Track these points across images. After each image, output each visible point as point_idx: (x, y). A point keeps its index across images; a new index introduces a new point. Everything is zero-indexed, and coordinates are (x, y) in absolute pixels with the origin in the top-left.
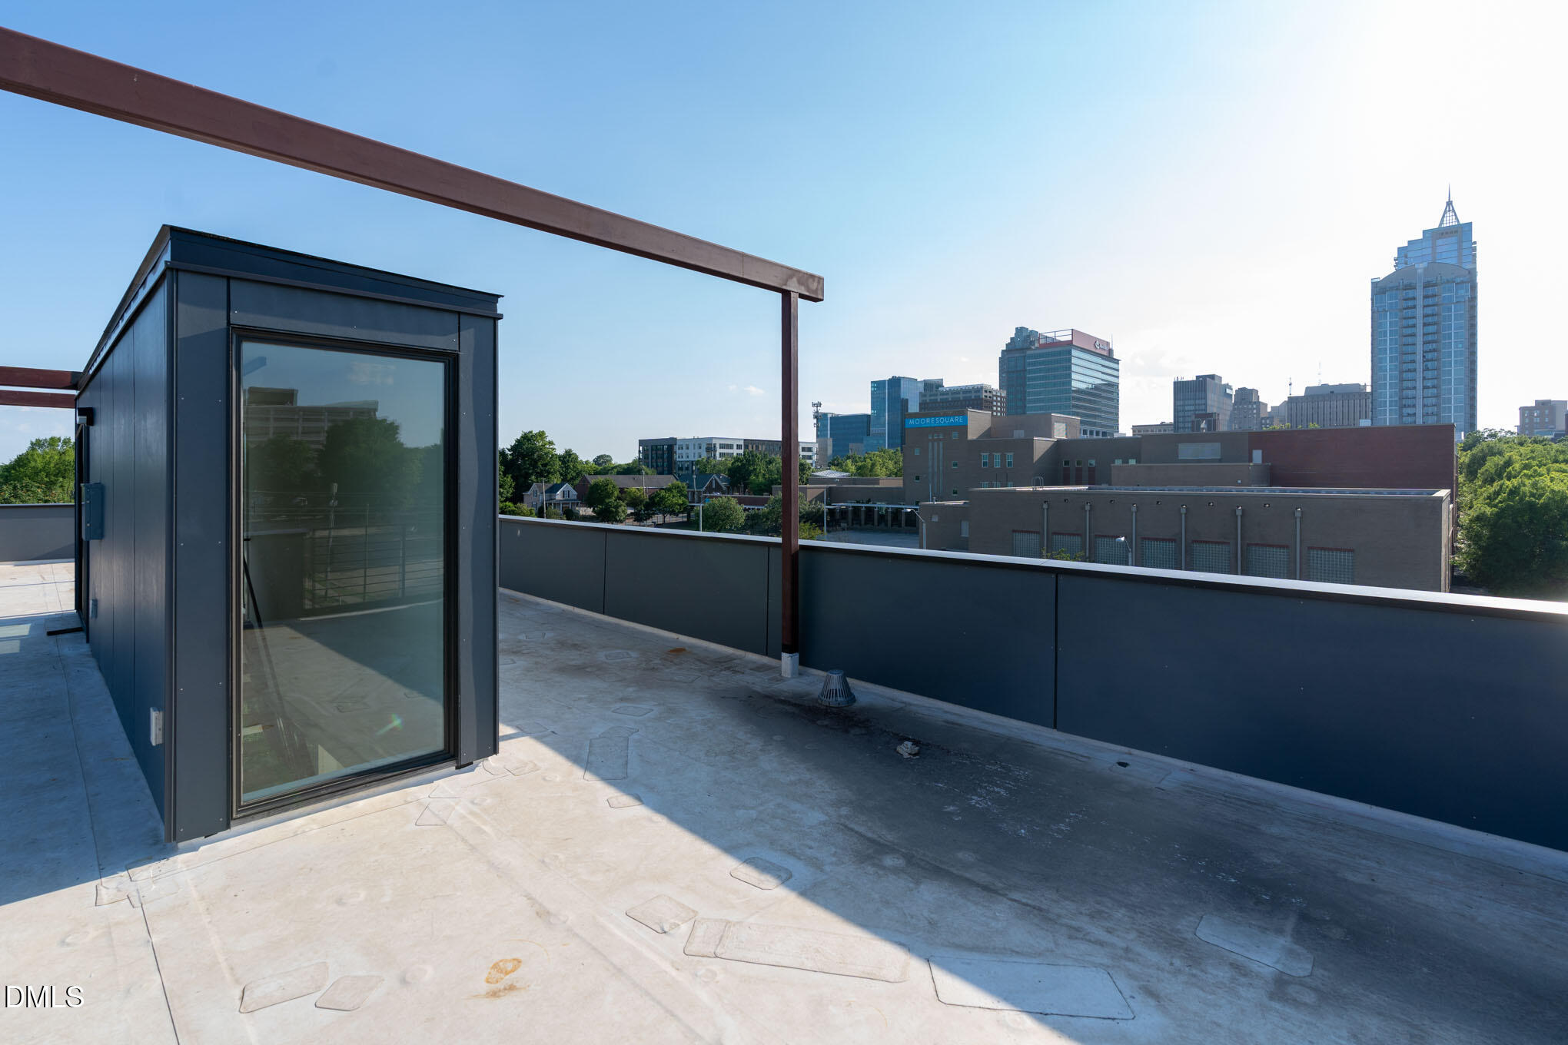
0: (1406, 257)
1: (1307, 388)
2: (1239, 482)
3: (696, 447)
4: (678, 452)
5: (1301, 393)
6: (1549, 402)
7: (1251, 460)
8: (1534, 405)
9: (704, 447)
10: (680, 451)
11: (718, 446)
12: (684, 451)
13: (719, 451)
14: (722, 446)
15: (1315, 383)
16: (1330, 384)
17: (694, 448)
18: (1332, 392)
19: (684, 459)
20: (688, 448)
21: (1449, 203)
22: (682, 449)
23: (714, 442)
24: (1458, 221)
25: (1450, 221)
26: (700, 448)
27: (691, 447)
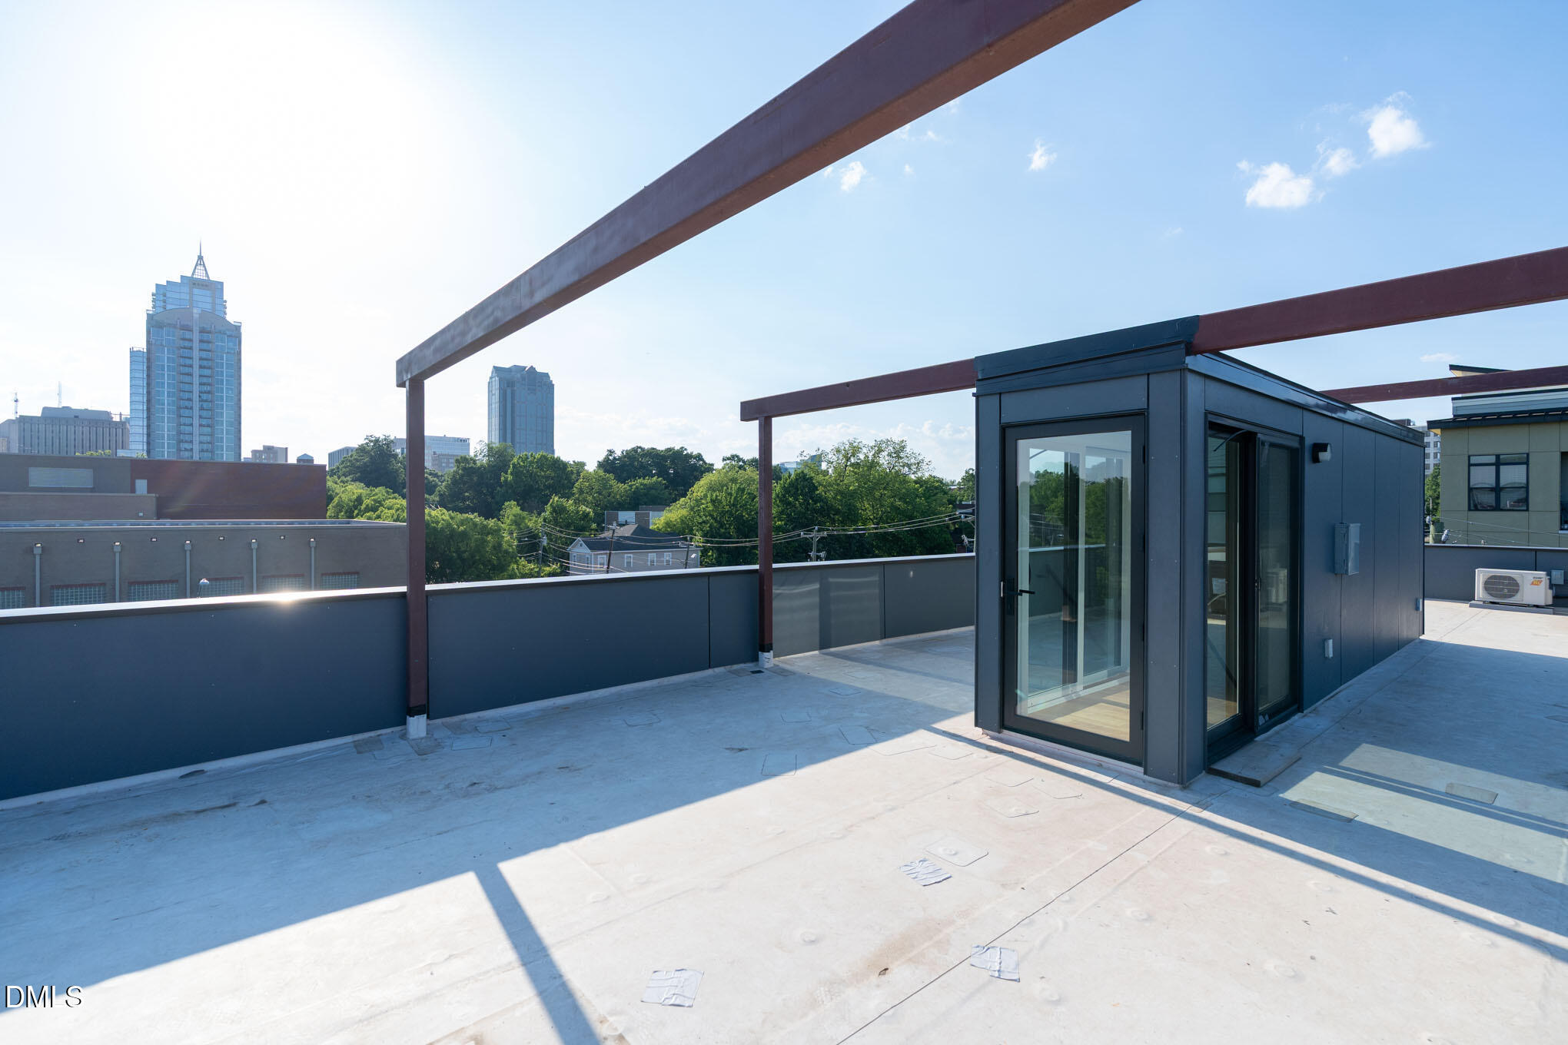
0: (165, 295)
1: (45, 409)
2: (141, 514)
5: (37, 412)
6: (273, 447)
7: (133, 490)
8: (262, 449)
15: (54, 404)
16: (73, 407)
18: (76, 417)
21: (200, 258)
24: (208, 277)
25: (200, 275)
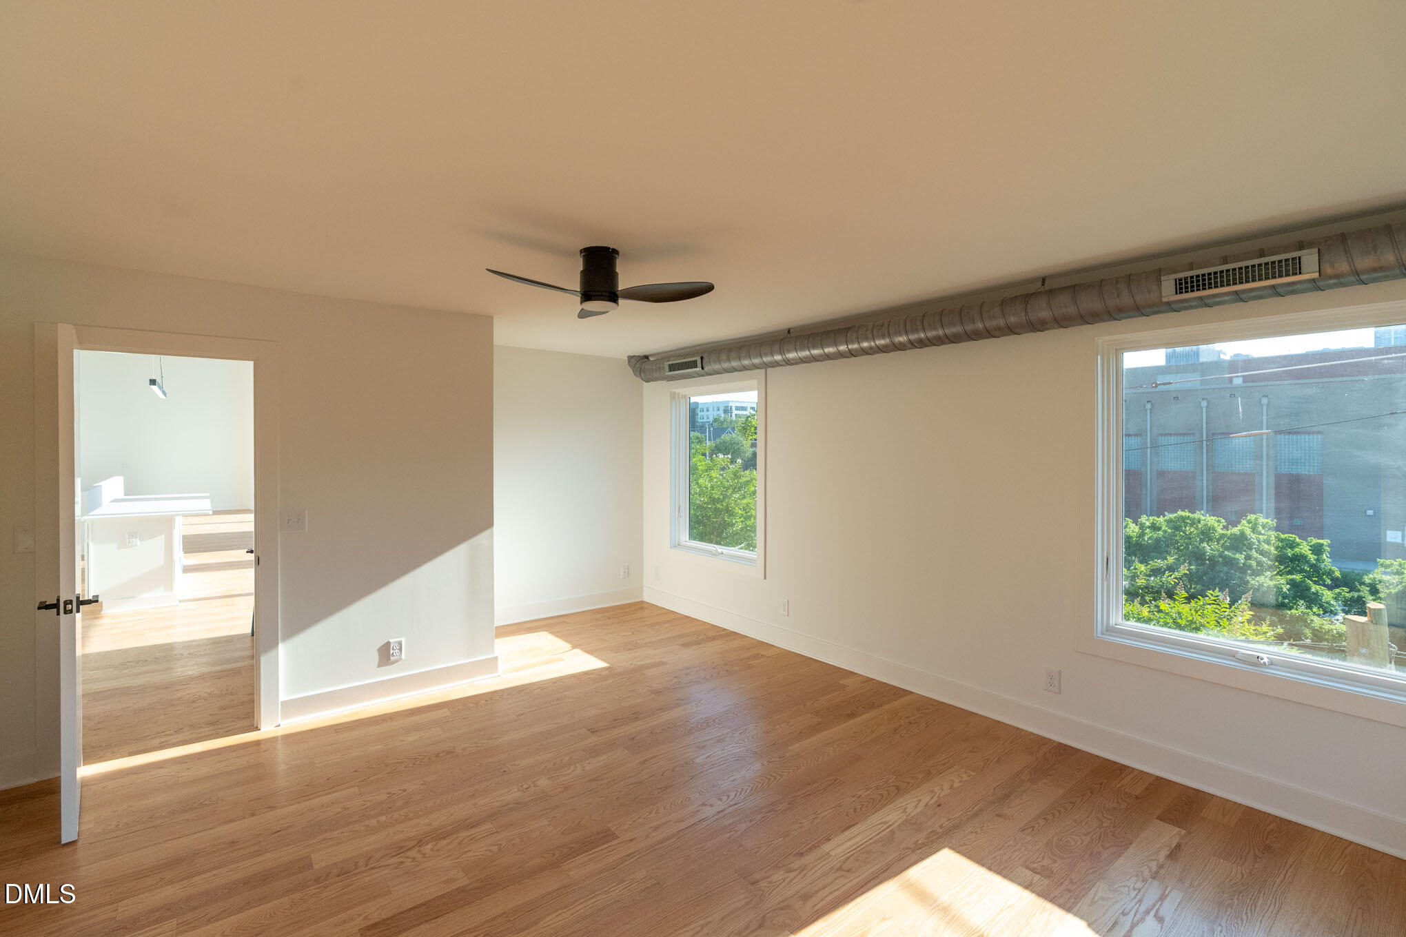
3: (715, 409)
4: (700, 414)
9: (722, 409)
10: (702, 413)
11: (734, 408)
12: (705, 413)
13: (735, 412)
14: (737, 408)
17: (713, 410)
19: (705, 420)
20: (708, 411)
22: (703, 411)
23: (730, 404)
26: (719, 410)
27: (711, 409)
